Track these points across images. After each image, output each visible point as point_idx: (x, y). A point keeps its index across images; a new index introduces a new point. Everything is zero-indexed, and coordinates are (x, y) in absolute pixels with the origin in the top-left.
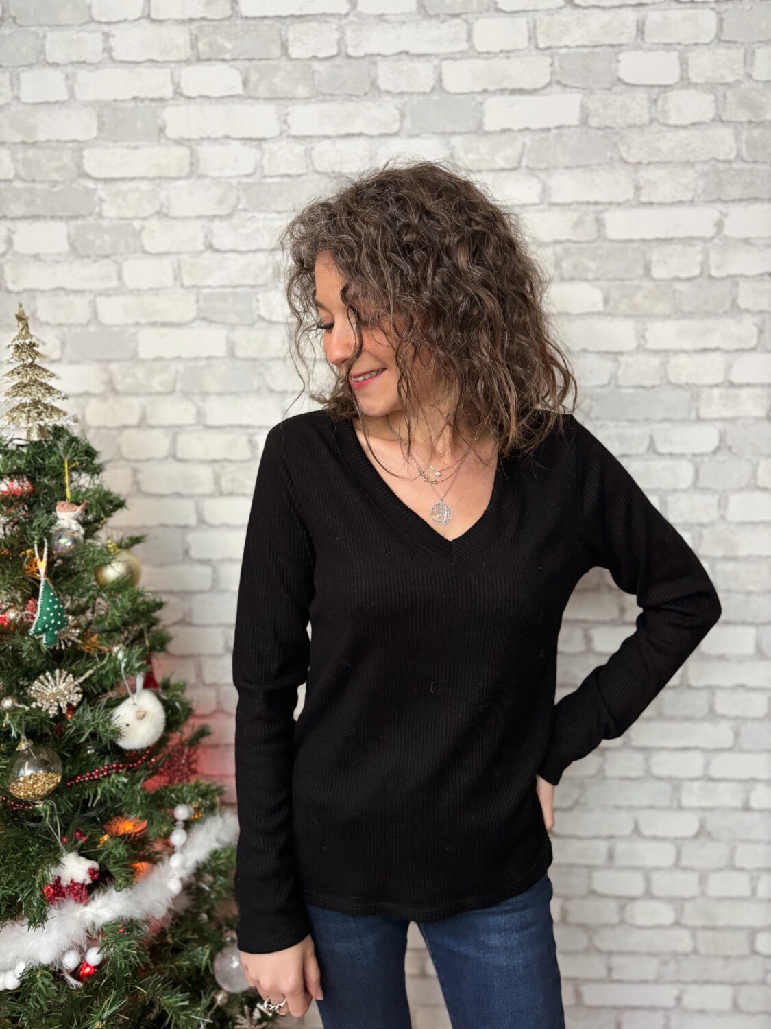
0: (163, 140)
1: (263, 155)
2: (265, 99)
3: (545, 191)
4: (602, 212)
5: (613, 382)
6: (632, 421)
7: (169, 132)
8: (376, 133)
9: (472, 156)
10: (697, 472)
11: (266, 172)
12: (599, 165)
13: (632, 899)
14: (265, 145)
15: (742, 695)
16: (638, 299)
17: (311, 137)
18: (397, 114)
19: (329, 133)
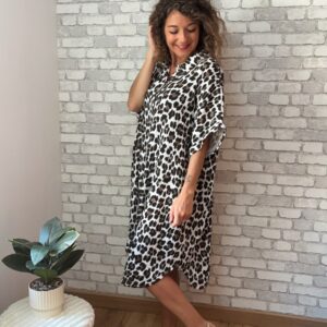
5: (274, 55)
6: (280, 69)
10: (302, 87)
13: (276, 240)
15: (317, 167)
16: (283, 27)
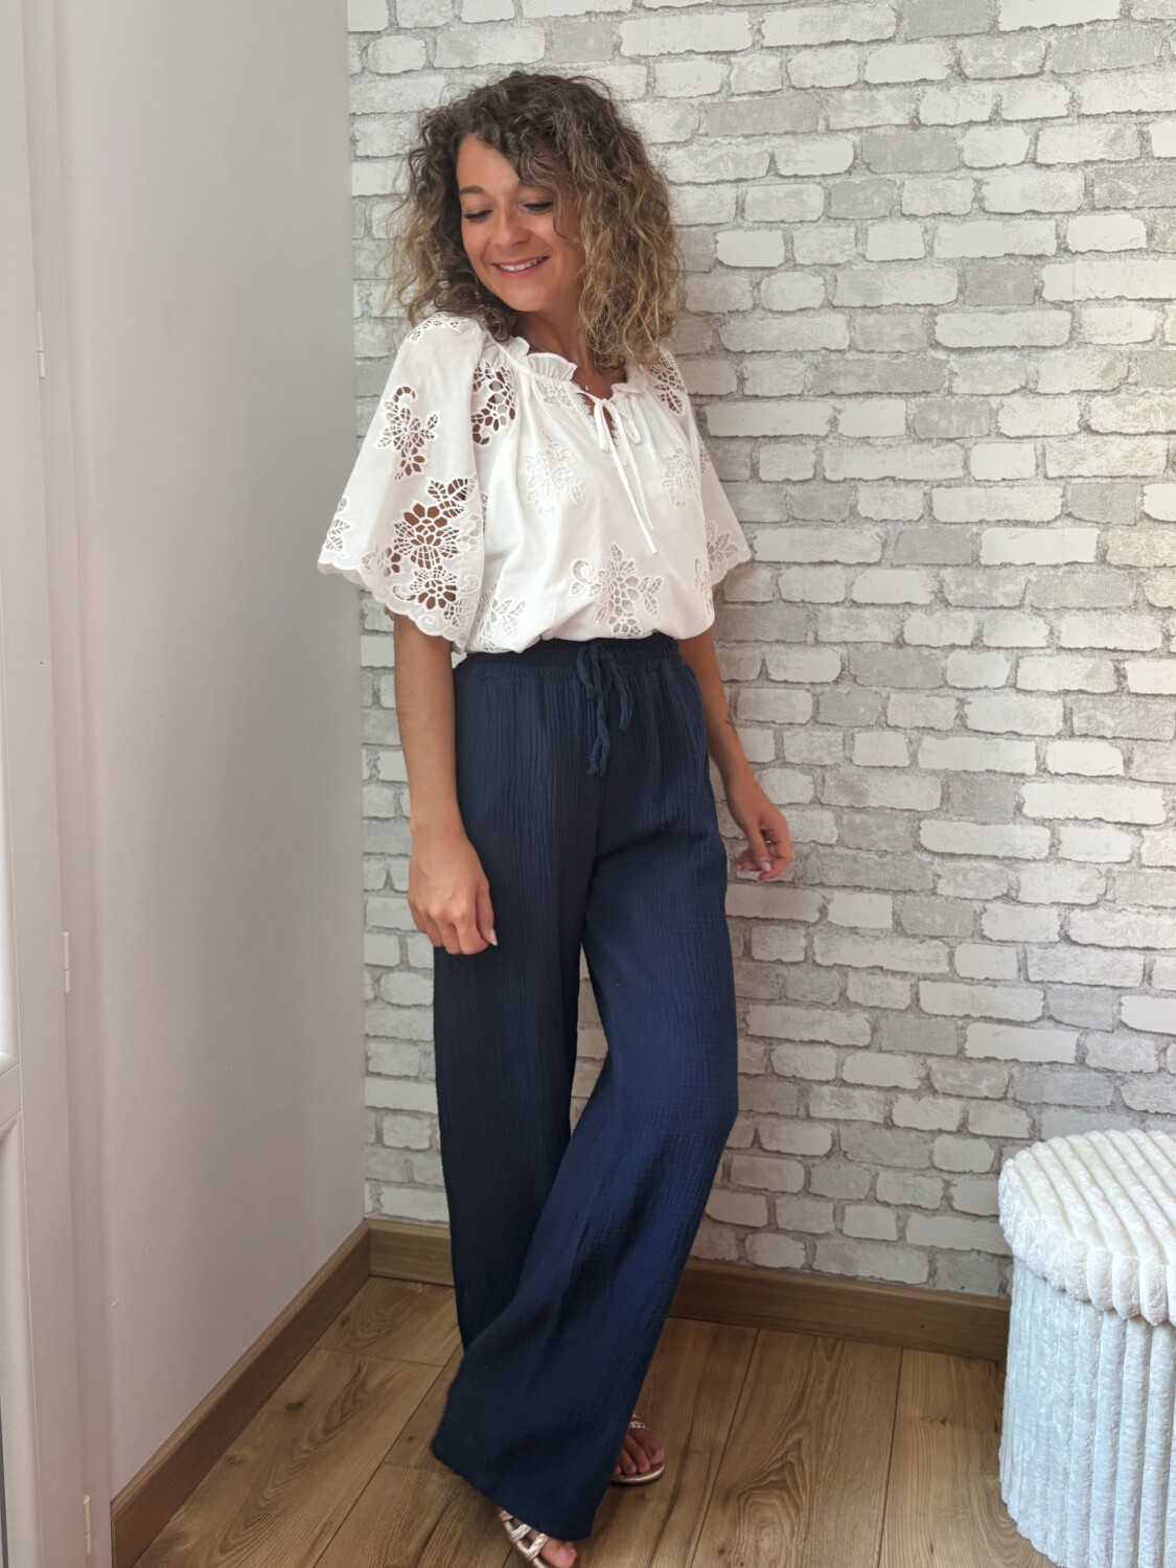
0: (617, 58)
1: (730, 72)
2: (735, 6)
3: (1073, 99)
4: (1147, 123)
5: (1159, 336)
7: (626, 50)
8: (868, 40)
9: (982, 62)
11: (733, 90)
12: (1144, 66)
14: (733, 59)
17: (788, 47)
18: (893, 14)
19: (809, 42)
